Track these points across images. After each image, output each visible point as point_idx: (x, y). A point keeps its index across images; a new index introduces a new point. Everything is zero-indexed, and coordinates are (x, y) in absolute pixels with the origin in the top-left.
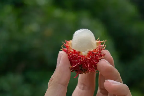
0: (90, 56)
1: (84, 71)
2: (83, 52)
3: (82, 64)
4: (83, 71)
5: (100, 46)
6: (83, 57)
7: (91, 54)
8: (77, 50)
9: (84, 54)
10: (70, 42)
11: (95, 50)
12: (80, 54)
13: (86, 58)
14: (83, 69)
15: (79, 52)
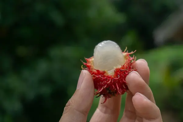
0: (118, 74)
1: (114, 94)
2: (109, 70)
3: (109, 86)
4: (112, 94)
5: (129, 60)
6: (110, 77)
7: (119, 72)
8: (101, 70)
9: (111, 73)
10: (90, 60)
11: (124, 66)
12: (105, 74)
13: (113, 78)
14: (111, 92)
15: (104, 72)
